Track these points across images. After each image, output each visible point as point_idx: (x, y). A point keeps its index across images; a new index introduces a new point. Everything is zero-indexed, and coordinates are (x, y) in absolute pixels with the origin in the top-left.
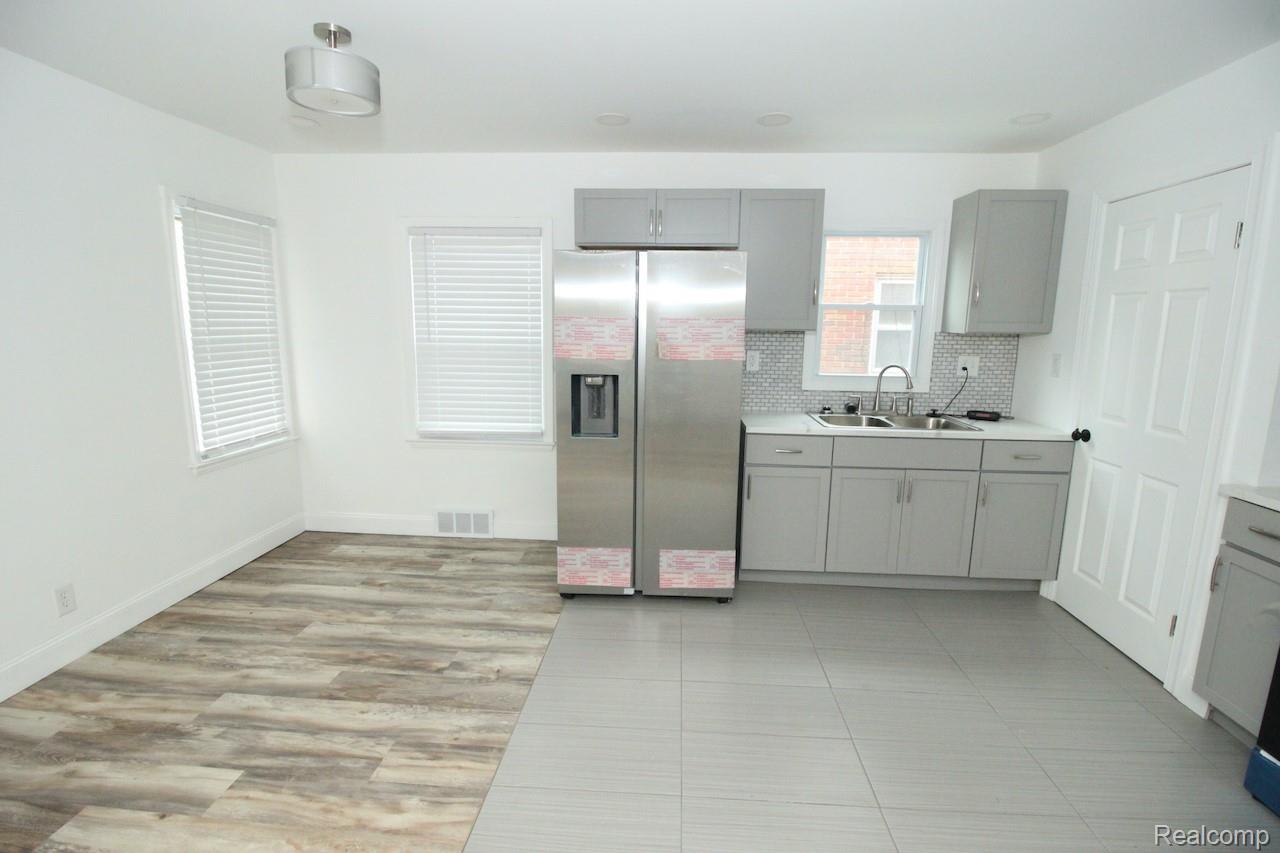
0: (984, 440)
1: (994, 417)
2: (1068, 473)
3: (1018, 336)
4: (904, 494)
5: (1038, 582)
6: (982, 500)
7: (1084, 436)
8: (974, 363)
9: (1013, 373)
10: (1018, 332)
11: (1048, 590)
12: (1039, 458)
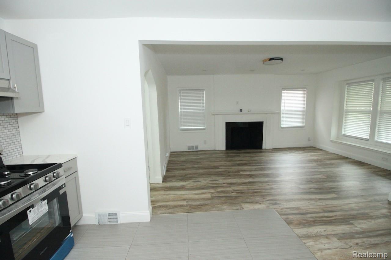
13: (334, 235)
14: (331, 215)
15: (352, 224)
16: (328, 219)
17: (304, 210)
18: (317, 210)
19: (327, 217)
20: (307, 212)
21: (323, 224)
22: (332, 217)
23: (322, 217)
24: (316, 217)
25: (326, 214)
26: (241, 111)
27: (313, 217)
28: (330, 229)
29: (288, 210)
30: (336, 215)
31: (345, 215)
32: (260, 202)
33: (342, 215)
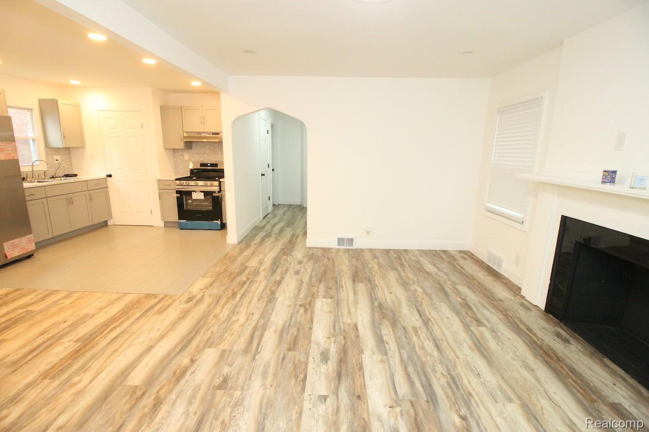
0: (87, 181)
1: (76, 175)
2: (107, 187)
3: (69, 148)
4: (70, 202)
5: (106, 222)
6: (91, 199)
7: (110, 176)
8: (58, 157)
9: (71, 161)
10: (69, 146)
11: (109, 224)
12: (100, 184)
13: (95, 315)
14: (111, 333)
15: (77, 341)
16: (112, 326)
17: (150, 316)
18: (135, 327)
19: (115, 327)
20: (145, 316)
21: (114, 317)
22: (109, 332)
23: (122, 323)
24: (129, 318)
25: (119, 330)
26: (610, 176)
27: (133, 315)
28: (103, 318)
29: (167, 304)
30: (105, 338)
31: (93, 347)
32: (204, 290)
33: (97, 344)
